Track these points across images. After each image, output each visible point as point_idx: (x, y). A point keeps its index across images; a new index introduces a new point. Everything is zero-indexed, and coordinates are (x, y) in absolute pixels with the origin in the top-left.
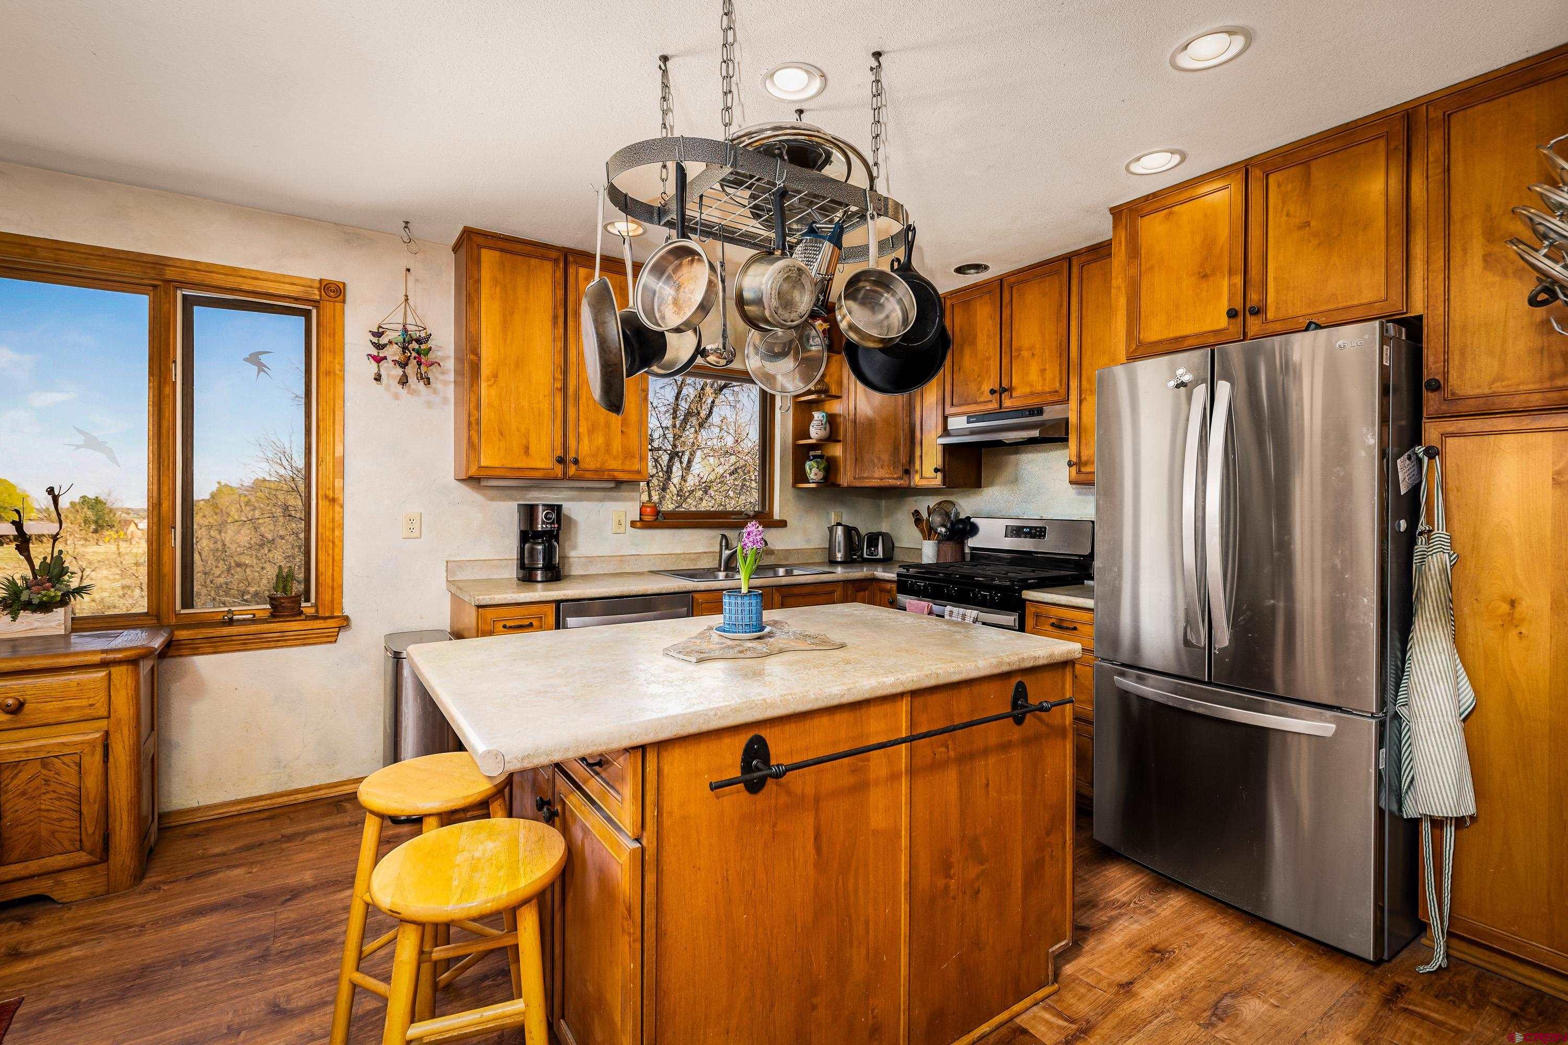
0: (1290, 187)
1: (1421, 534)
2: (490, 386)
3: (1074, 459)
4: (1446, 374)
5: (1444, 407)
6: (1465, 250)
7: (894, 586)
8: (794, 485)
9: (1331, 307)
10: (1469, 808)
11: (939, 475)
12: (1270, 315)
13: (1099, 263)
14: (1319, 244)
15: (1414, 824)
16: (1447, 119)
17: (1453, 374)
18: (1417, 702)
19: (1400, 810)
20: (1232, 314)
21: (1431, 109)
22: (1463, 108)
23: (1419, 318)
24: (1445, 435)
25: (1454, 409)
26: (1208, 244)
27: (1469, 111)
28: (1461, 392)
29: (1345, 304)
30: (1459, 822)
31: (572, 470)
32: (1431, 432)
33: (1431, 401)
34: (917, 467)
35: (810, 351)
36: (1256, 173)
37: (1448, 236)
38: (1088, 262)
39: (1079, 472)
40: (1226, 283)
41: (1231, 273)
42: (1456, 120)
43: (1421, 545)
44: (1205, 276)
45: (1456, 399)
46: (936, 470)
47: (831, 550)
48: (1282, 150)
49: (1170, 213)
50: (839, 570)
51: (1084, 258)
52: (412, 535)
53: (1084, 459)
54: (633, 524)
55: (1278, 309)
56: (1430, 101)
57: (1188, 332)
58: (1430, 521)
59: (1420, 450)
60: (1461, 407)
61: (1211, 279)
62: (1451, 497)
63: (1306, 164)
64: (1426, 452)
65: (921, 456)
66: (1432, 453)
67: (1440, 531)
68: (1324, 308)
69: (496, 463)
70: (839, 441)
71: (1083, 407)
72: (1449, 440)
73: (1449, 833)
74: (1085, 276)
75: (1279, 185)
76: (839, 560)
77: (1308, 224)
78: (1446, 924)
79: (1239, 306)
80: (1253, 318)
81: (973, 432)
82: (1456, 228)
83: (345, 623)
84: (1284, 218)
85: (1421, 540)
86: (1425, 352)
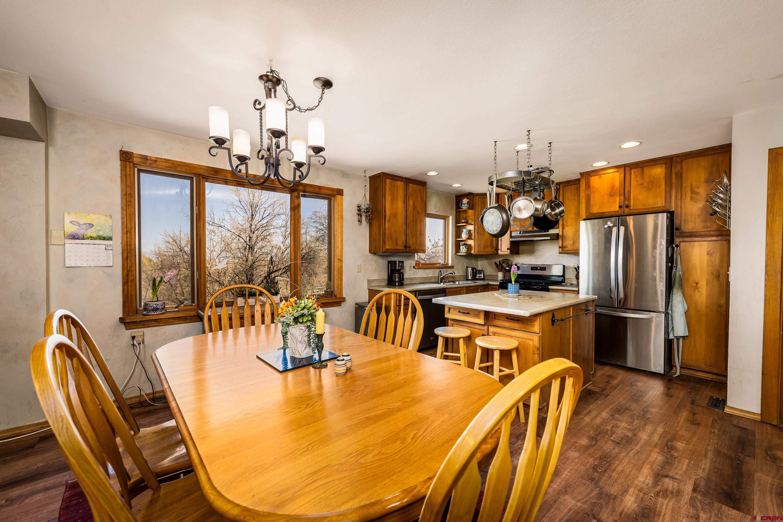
0: (638, 173)
1: (674, 267)
2: (388, 223)
3: (561, 246)
4: (680, 226)
5: (680, 235)
6: (686, 195)
7: (497, 287)
8: (456, 254)
9: (649, 207)
10: (687, 334)
11: (509, 251)
12: (631, 208)
13: (570, 186)
14: (646, 190)
15: (672, 340)
16: (681, 162)
17: (682, 226)
18: (674, 309)
19: (668, 337)
20: (620, 207)
21: (677, 158)
22: (686, 159)
23: (673, 211)
24: (680, 242)
25: (683, 235)
26: (613, 187)
27: (688, 160)
28: (684, 231)
29: (653, 207)
30: (683, 337)
31: (408, 250)
32: (677, 241)
33: (676, 233)
34: (500, 247)
35: (462, 208)
36: (627, 169)
37: (681, 192)
38: (566, 186)
39: (562, 250)
40: (618, 198)
41: (620, 196)
42: (684, 162)
43: (674, 270)
44: (612, 196)
45: (683, 233)
46: (508, 249)
47: (467, 276)
48: (635, 163)
49: (600, 177)
50: (470, 282)
51: (564, 184)
52: (359, 271)
53: (564, 246)
54: (414, 267)
55: (634, 206)
56: (678, 156)
57: (606, 211)
58: (676, 263)
59: (674, 245)
60: (684, 235)
61: (613, 197)
62: (682, 258)
63: (643, 168)
64: (676, 246)
65: (501, 244)
66: (677, 246)
67: (679, 266)
68: (647, 207)
69: (390, 248)
70: (472, 239)
71: (564, 230)
72: (681, 243)
73: (681, 341)
74: (565, 190)
75: (634, 173)
76: (470, 279)
77: (643, 184)
78: (680, 364)
79: (622, 204)
80: (626, 208)
81: (521, 237)
82: (683, 189)
83: (343, 300)
84: (636, 182)
85: (674, 269)
86: (675, 220)
